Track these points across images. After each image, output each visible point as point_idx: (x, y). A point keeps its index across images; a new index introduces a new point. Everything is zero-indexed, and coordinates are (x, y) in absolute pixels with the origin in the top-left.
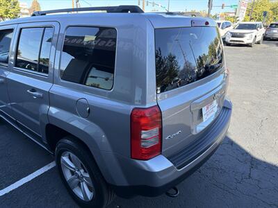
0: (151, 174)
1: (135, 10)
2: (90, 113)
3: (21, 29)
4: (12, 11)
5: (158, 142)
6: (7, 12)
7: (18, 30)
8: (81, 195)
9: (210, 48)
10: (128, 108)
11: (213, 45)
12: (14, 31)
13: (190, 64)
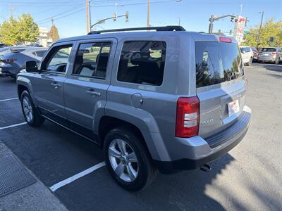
0: (190, 148)
1: (179, 29)
2: (143, 104)
3: (80, 44)
4: (32, 35)
5: (196, 124)
6: (27, 36)
7: (77, 45)
8: (128, 180)
9: (233, 64)
10: (174, 98)
11: (235, 62)
12: (74, 46)
13: (219, 74)
